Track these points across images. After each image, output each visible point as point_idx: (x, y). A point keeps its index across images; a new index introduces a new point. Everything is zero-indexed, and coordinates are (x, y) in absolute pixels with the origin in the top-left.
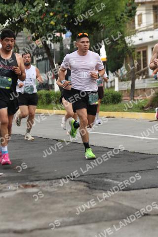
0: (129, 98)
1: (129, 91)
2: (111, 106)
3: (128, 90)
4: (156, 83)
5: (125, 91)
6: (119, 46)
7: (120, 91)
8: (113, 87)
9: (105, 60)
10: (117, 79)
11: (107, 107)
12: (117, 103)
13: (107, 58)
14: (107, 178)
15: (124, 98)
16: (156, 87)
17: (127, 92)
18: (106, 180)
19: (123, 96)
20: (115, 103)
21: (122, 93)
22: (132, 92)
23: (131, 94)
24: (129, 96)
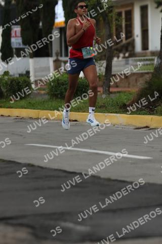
1: (102, 78)
4: (147, 65)
9: (63, 25)
13: (65, 22)
14: (65, 221)
16: (146, 71)
22: (106, 79)
23: (104, 83)
24: (102, 86)
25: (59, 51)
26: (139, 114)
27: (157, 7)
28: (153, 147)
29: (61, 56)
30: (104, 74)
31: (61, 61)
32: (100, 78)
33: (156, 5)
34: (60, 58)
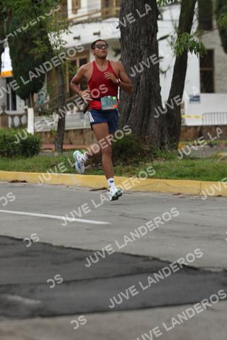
0: (53, 147)
1: (54, 134)
2: (20, 162)
3: (51, 132)
5: (46, 133)
6: (36, 50)
7: (36, 133)
8: (23, 126)
9: (10, 75)
10: (31, 111)
11: (12, 163)
12: (32, 156)
13: (13, 72)
14: (13, 294)
15: (44, 146)
17: (49, 136)
18: (11, 298)
19: (42, 143)
20: (28, 156)
21: (41, 137)
22: (59, 136)
23: (56, 139)
24: (54, 143)
25: (6, 104)
26: (96, 174)
27: (116, 56)
28: (111, 211)
29: (8, 109)
30: (56, 130)
31: (8, 115)
32: (51, 134)
33: (114, 53)
34: (7, 112)
